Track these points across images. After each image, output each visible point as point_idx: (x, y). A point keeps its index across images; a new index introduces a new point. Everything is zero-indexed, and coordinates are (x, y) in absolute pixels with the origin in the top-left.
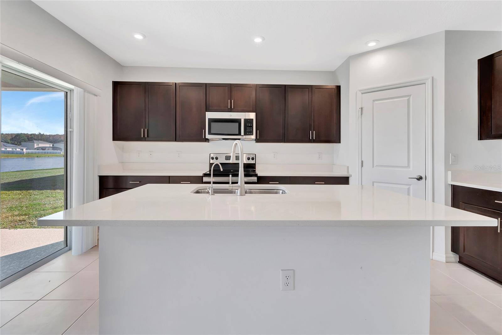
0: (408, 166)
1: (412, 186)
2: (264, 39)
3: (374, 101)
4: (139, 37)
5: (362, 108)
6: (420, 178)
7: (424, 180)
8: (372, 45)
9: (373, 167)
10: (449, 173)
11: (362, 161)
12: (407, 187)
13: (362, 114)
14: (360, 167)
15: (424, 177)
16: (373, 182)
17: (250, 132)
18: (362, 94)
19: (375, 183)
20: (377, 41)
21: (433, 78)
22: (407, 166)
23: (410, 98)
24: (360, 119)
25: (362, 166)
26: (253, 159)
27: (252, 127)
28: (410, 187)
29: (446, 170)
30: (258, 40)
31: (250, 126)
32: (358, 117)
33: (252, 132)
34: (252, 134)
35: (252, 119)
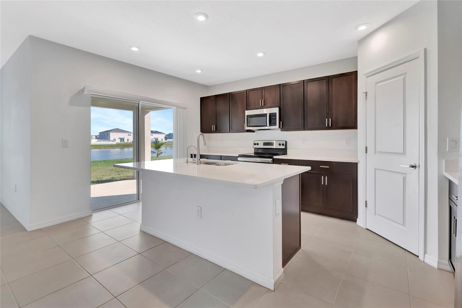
2: (264, 53)
3: (376, 83)
4: (199, 71)
5: (366, 92)
6: (414, 167)
7: (417, 168)
8: (363, 28)
9: (375, 153)
11: (366, 147)
12: (404, 175)
13: (366, 99)
15: (417, 165)
16: (375, 169)
17: (274, 123)
18: (367, 77)
22: (403, 152)
23: (405, 77)
25: (366, 152)
26: (283, 145)
27: (276, 119)
28: (406, 176)
30: (260, 55)
31: (274, 119)
32: (364, 102)
33: (276, 123)
34: (276, 125)
35: (276, 113)
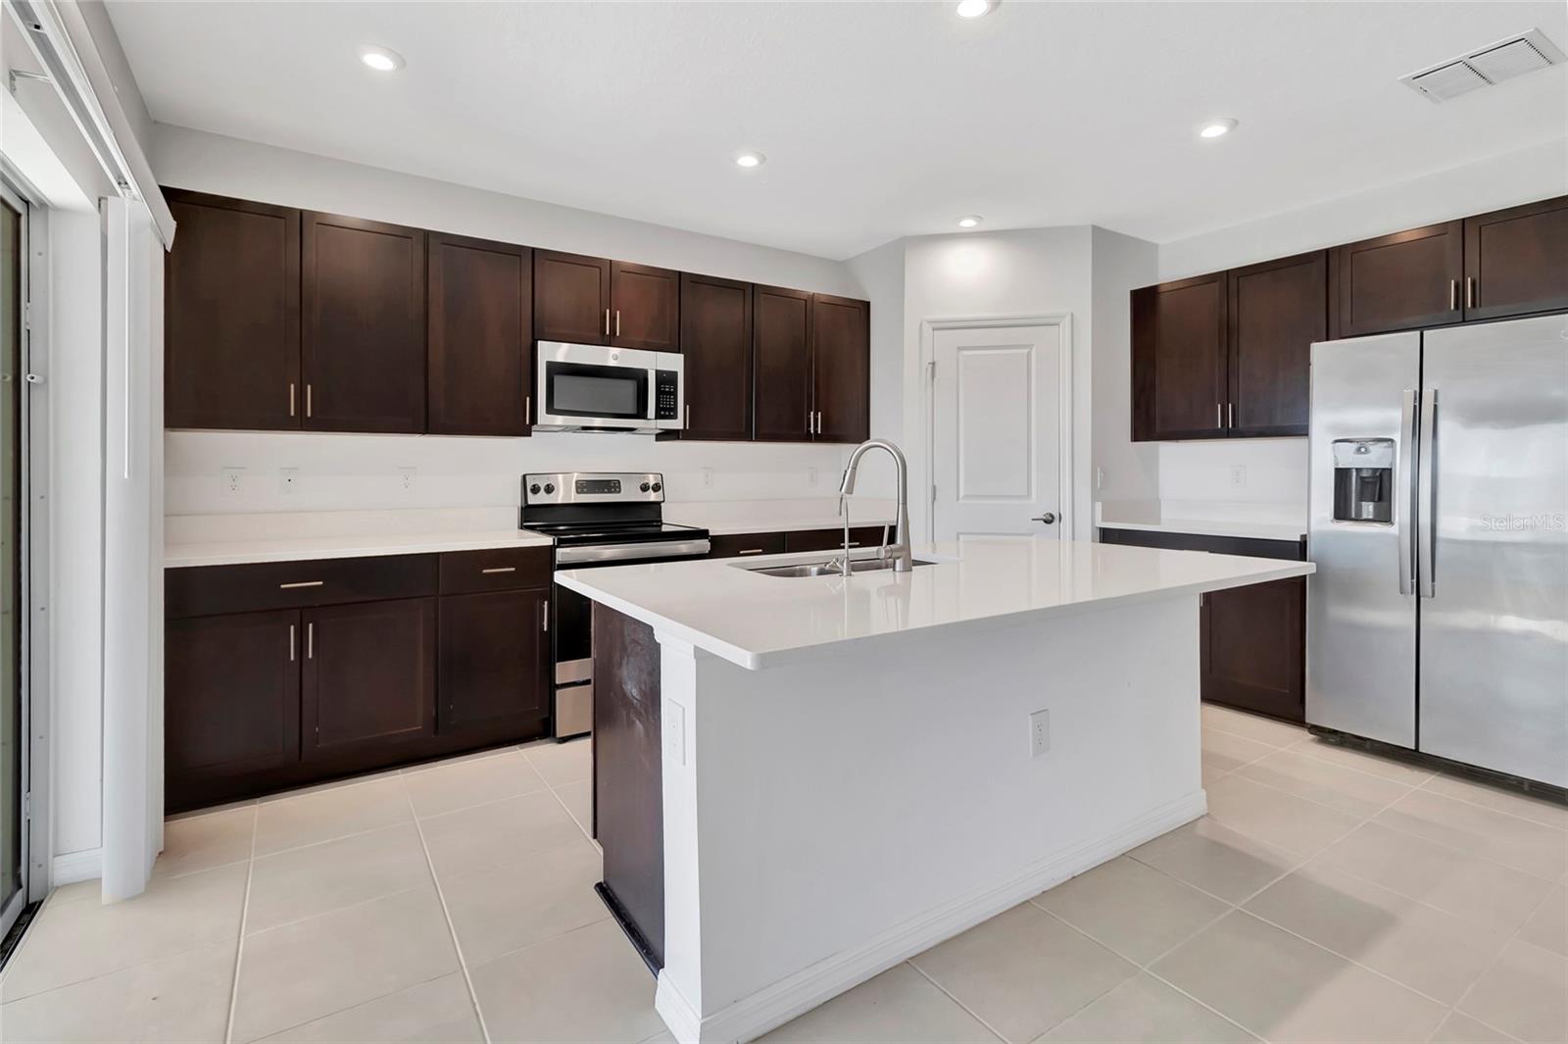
0: (1029, 495)
1: (1034, 536)
2: (763, 159)
4: (380, 62)
5: (933, 364)
6: (1049, 520)
7: (1056, 521)
8: (968, 224)
9: (958, 499)
10: (1099, 506)
11: (934, 488)
12: (1026, 539)
13: (933, 378)
14: (930, 500)
15: (1056, 515)
16: (958, 534)
17: (670, 410)
18: (934, 330)
19: (961, 536)
20: (979, 218)
21: (1072, 315)
22: (1026, 494)
23: (1030, 352)
24: (929, 389)
25: (934, 498)
26: (657, 488)
27: (675, 394)
28: (1031, 539)
29: (1094, 499)
30: (748, 161)
31: (670, 393)
32: (926, 385)
33: (675, 409)
34: (675, 417)
35: (676, 373)
